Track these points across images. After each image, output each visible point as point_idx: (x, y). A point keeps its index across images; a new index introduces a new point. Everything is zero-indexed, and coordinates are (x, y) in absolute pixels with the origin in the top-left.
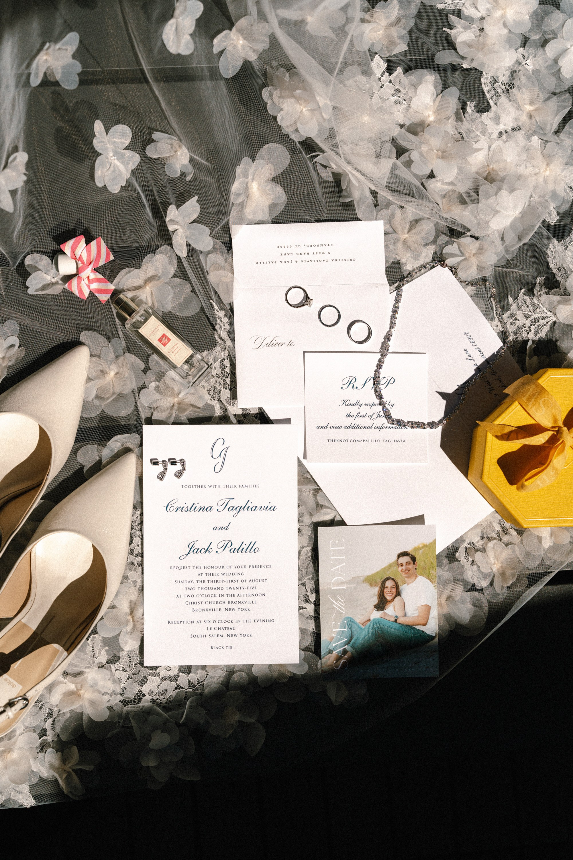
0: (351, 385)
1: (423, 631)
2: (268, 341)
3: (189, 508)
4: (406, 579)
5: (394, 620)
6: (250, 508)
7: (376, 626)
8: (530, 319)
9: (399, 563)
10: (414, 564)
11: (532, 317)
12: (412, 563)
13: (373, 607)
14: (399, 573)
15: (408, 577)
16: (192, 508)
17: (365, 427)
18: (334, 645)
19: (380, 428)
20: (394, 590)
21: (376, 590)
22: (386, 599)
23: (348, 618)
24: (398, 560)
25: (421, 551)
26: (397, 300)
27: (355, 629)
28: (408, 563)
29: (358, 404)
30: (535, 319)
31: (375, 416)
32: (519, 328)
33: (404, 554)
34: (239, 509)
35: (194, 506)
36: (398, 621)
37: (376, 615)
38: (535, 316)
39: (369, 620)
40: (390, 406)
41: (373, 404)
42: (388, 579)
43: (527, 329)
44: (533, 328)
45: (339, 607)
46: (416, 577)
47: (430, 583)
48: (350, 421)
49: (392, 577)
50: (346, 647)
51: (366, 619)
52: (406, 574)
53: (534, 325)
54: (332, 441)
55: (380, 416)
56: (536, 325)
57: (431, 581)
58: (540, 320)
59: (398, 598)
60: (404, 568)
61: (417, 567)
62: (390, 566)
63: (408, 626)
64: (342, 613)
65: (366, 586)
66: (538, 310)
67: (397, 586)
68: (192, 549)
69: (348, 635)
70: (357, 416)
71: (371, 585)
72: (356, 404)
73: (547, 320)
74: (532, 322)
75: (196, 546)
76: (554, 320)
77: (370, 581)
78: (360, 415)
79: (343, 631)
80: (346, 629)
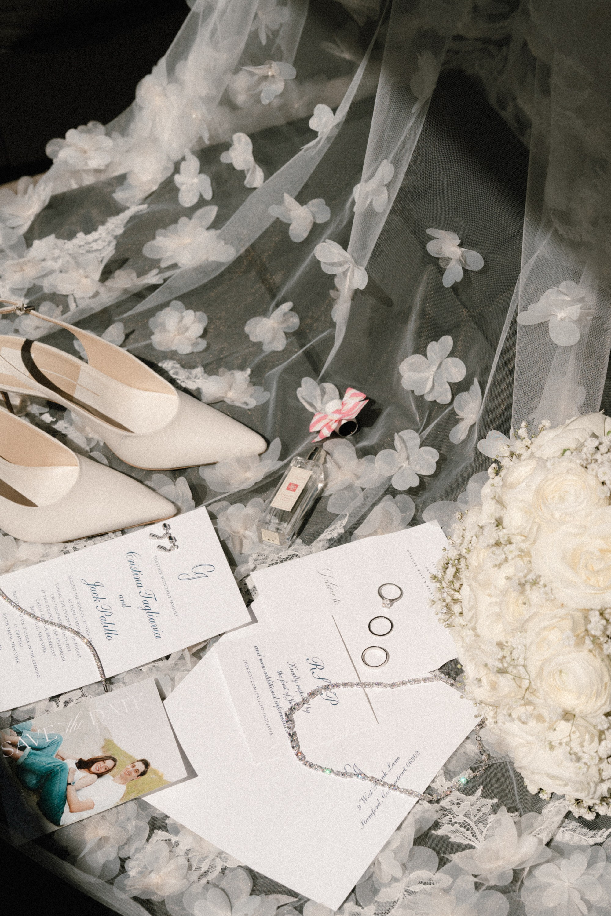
0: (315, 667)
1: (63, 813)
2: (331, 581)
3: (135, 569)
4: (119, 776)
5: (69, 782)
6: (152, 617)
7: (58, 768)
8: (467, 820)
9: (135, 764)
10: (138, 776)
11: (469, 821)
12: (139, 774)
13: (79, 758)
14: (124, 766)
15: (122, 777)
16: (136, 572)
17: (272, 692)
18: (28, 735)
19: (277, 706)
20: (103, 770)
21: (99, 754)
22: (91, 766)
23: (61, 738)
24: (138, 761)
25: (154, 776)
26: (425, 680)
27: (50, 750)
28: (137, 771)
29: (296, 679)
30: (469, 825)
31: (289, 698)
32: (450, 811)
33: (146, 764)
34: (147, 609)
35: (138, 573)
36: (69, 786)
37: (71, 764)
38: (472, 824)
39: (63, 759)
40: (305, 710)
41: (301, 693)
42: (114, 760)
43: (453, 820)
44: (457, 826)
45: (71, 726)
46: (124, 784)
47: (120, 798)
48: (275, 677)
49: (117, 763)
50: (28, 748)
51: (64, 757)
52: (125, 773)
53: (461, 826)
54: (246, 663)
55: (290, 703)
56: (462, 829)
57: (123, 797)
58: (469, 832)
59: (96, 776)
60: (131, 769)
61: (135, 780)
62: (130, 757)
63: (66, 797)
64: (65, 731)
65: (102, 743)
66: (480, 825)
67: (108, 771)
68: (94, 587)
69: (43, 744)
70: (283, 681)
71: (103, 747)
72: (295, 677)
73: (473, 839)
74: (464, 824)
75: (97, 588)
76: (476, 846)
77: (108, 743)
78: (285, 683)
79: (46, 738)
80: (48, 740)
